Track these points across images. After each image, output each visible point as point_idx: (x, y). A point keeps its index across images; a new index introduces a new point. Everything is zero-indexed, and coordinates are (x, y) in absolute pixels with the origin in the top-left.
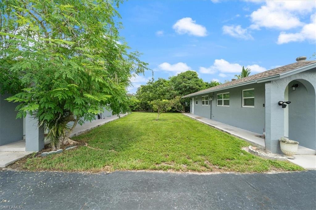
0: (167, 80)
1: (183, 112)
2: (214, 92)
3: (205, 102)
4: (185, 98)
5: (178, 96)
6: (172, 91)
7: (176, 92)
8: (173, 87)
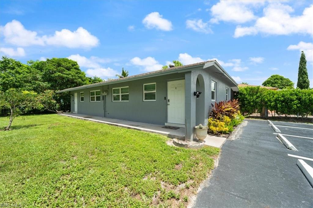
0: (25, 64)
1: (59, 112)
2: (108, 85)
3: (95, 97)
4: (60, 93)
5: (49, 91)
6: (37, 82)
7: (45, 84)
8: (39, 76)
